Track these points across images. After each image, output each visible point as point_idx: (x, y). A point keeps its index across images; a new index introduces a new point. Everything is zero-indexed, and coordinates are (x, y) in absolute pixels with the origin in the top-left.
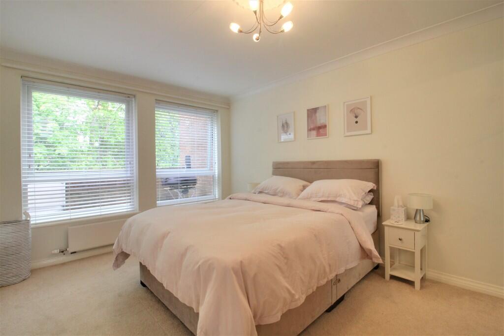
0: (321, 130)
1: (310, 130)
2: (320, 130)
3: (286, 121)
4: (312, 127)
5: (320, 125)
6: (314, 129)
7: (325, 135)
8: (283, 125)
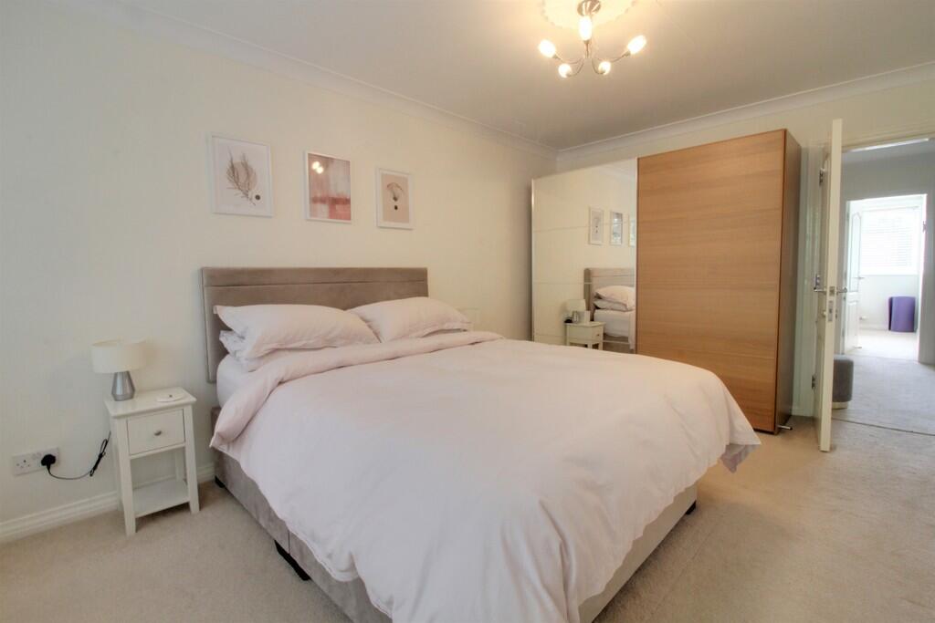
0: (337, 207)
1: (314, 200)
2: (338, 205)
3: (244, 157)
4: (319, 195)
5: (335, 196)
6: (323, 201)
7: (348, 217)
8: (233, 167)
